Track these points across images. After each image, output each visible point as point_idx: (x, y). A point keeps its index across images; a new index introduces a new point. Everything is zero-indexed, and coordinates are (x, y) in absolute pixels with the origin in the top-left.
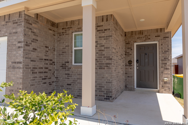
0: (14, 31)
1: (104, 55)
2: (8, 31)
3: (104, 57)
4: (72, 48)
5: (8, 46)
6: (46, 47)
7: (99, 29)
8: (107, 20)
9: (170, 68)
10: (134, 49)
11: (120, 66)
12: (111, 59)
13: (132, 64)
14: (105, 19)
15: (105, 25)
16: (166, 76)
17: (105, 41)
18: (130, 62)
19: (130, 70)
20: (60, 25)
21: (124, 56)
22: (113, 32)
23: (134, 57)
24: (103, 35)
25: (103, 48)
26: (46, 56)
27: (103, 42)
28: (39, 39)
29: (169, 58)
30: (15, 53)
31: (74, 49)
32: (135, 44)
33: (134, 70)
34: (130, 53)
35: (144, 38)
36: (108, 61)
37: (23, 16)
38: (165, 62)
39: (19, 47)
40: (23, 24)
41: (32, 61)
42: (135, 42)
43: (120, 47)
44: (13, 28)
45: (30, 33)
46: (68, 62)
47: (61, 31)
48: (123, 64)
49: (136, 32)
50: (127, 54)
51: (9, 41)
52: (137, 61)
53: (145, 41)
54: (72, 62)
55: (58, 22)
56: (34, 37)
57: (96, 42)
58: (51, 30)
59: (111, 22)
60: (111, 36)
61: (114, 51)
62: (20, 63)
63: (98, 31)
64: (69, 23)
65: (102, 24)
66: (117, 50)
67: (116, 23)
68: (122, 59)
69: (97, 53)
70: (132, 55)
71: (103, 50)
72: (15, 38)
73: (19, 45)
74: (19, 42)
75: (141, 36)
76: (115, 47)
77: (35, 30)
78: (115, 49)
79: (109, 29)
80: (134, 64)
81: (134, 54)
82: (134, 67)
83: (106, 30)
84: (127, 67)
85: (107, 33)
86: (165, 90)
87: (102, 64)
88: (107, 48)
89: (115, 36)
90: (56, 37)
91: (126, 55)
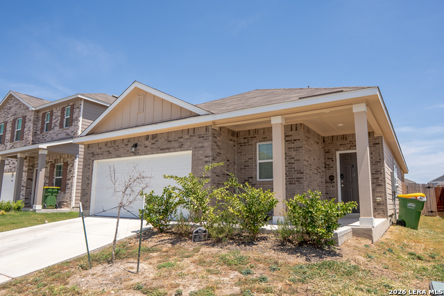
0: (200, 145)
1: (294, 168)
2: (193, 145)
3: (295, 171)
4: (256, 161)
5: (193, 160)
6: (228, 160)
7: (287, 139)
8: (296, 130)
9: (383, 184)
10: (336, 160)
11: (316, 183)
12: (302, 173)
13: (335, 180)
14: (294, 128)
15: (295, 135)
16: (379, 195)
17: (295, 152)
18: (332, 178)
19: (332, 188)
20: (241, 134)
21: (324, 169)
22: (304, 142)
23: (336, 171)
24: (293, 145)
25: (293, 161)
26: (227, 170)
27: (293, 153)
28: (222, 152)
29: (382, 172)
30: (201, 167)
31: (258, 161)
32: (338, 153)
33: (337, 189)
34: (332, 165)
35: (349, 145)
36: (299, 176)
37: (210, 130)
38: (377, 176)
39: (206, 162)
40: (210, 138)
41: (217, 176)
42: (338, 150)
43: (315, 158)
44: (199, 143)
45: (215, 147)
46: (252, 178)
47: (243, 141)
48: (321, 180)
49: (337, 136)
50: (327, 166)
51: (193, 155)
52: (341, 175)
53: (350, 149)
54: (256, 178)
55: (238, 130)
56: (218, 151)
57: (286, 154)
58: (231, 140)
59: (301, 131)
60: (302, 147)
61: (305, 163)
62: (208, 177)
63: (286, 141)
64: (251, 132)
65: (291, 133)
66: (310, 162)
67: (308, 130)
68: (319, 174)
69: (286, 166)
70: (334, 168)
71: (292, 163)
72: (201, 152)
73: (207, 159)
74: (206, 157)
75: (344, 142)
76: (307, 159)
77: (219, 144)
78: (307, 161)
79: (299, 140)
80: (337, 180)
81: (336, 167)
82: (337, 185)
83: (295, 140)
84: (328, 184)
85: (297, 144)
86: (379, 214)
87: (292, 178)
88: (297, 160)
89: (306, 146)
90: (236, 148)
91: (325, 167)
